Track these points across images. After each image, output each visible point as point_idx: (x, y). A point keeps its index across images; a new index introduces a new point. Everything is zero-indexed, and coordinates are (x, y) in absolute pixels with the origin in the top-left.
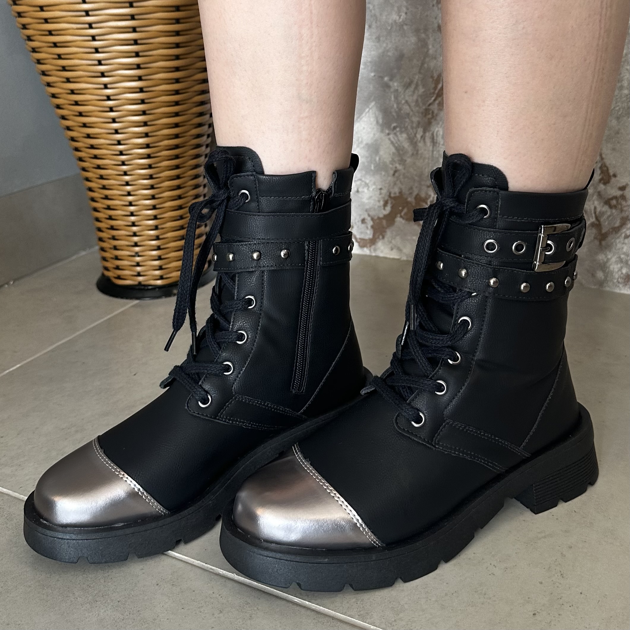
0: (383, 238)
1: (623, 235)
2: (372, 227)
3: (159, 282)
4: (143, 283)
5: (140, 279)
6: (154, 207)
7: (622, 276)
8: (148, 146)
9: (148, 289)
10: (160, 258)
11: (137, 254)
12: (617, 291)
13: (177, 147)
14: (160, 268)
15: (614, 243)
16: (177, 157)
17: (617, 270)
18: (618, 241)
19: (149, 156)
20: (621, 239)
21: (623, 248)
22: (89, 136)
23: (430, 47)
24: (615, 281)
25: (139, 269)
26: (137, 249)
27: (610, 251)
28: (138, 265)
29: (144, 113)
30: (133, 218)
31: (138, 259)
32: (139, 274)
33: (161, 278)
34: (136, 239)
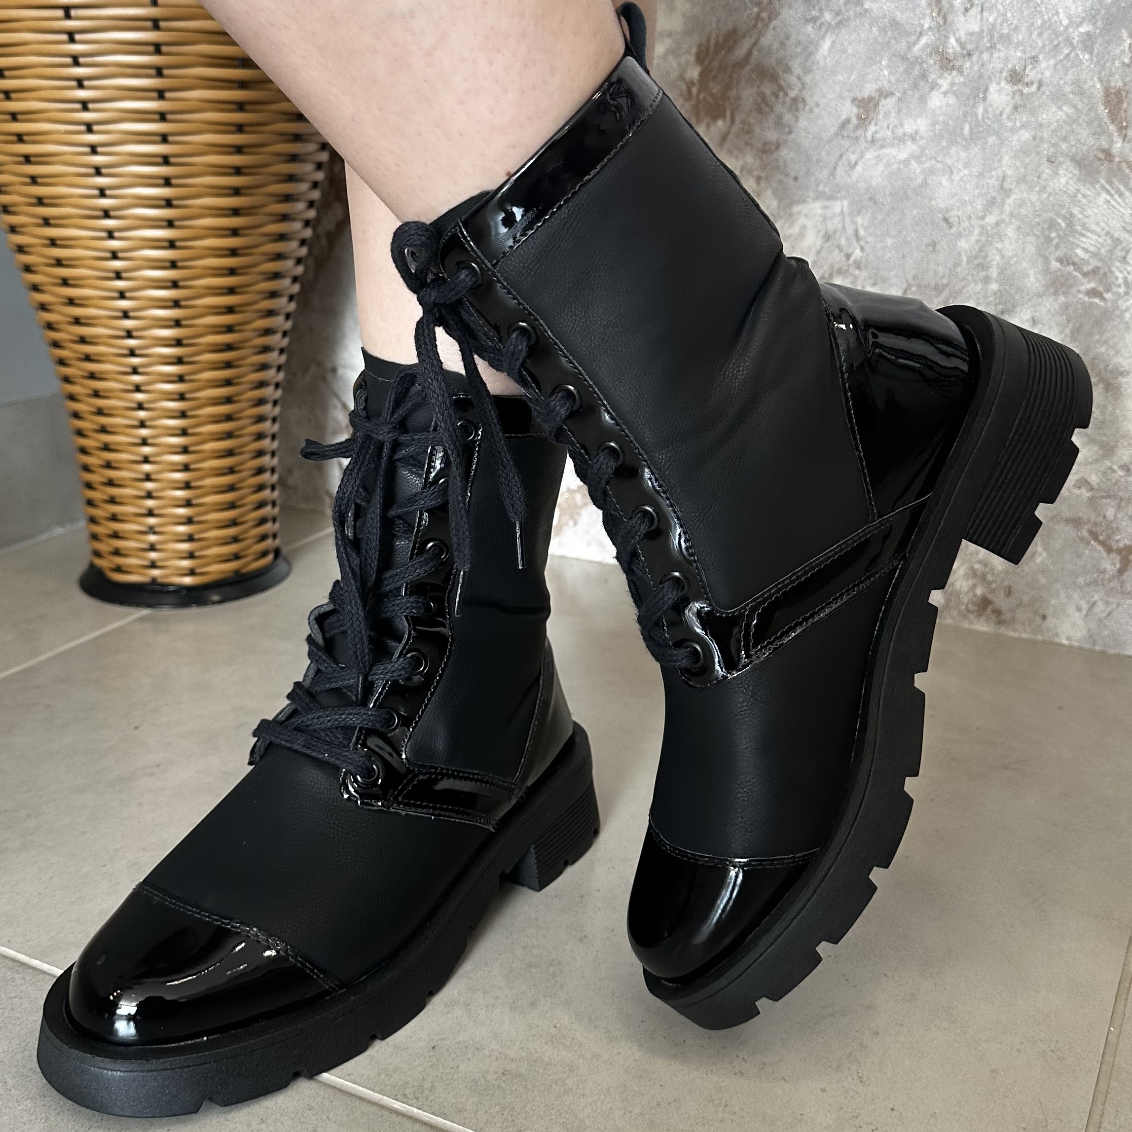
3: (188, 580)
4: (160, 580)
5: (156, 572)
6: (185, 450)
7: (974, 599)
8: (178, 343)
9: (168, 592)
10: (190, 538)
11: (152, 530)
12: (965, 625)
13: (229, 347)
14: (191, 556)
16: (228, 365)
17: (966, 590)
19: (179, 361)
22: (77, 321)
24: (963, 608)
25: (153, 555)
26: (152, 521)
28: (152, 548)
29: (175, 284)
30: (147, 467)
31: (152, 538)
32: (153, 565)
33: (192, 572)
34: (150, 503)
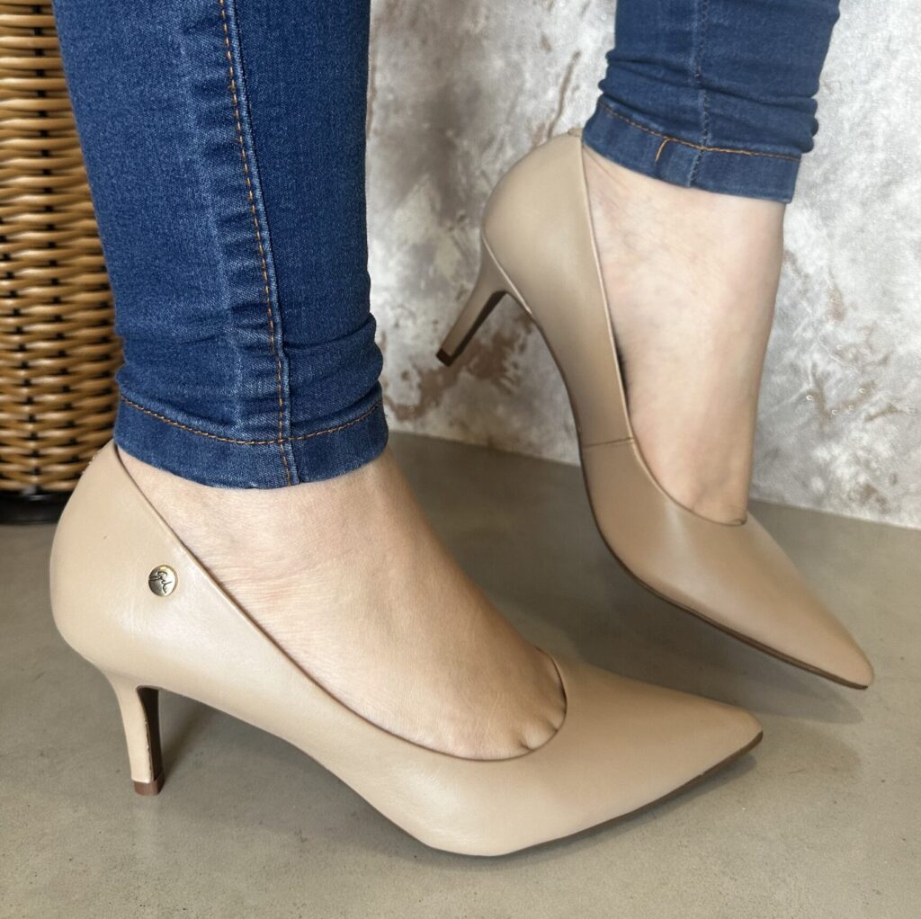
0: (438, 404)
1: (863, 416)
2: (420, 386)
7: (857, 487)
12: (847, 513)
15: (846, 431)
17: (848, 477)
18: (853, 425)
20: (860, 423)
21: (861, 439)
23: (527, 76)
24: (844, 496)
27: (838, 443)
